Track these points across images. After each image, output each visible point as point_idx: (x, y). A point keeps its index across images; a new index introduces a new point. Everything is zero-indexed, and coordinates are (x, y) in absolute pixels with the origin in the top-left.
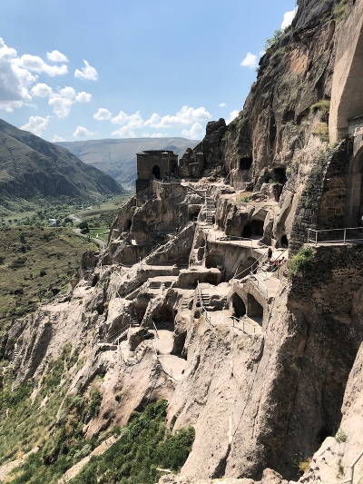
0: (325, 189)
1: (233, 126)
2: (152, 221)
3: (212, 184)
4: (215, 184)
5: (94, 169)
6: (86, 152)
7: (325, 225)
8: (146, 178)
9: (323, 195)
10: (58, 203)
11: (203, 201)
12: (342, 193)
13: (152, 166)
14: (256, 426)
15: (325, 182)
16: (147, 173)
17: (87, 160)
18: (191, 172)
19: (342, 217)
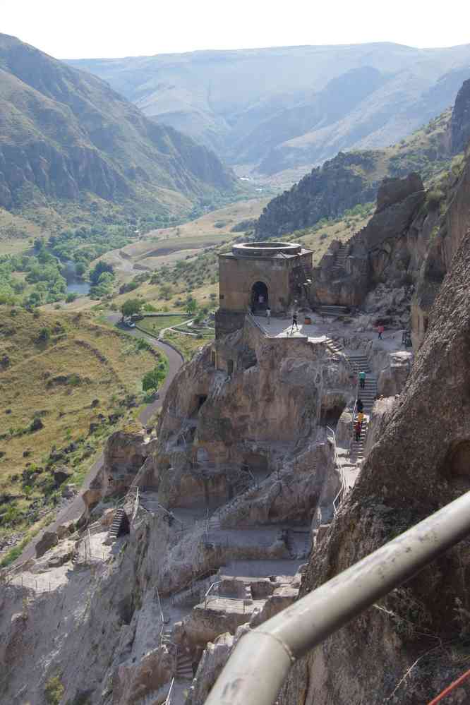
5: (170, 130)
6: (150, 84)
8: (238, 306)
10: (80, 219)
13: (251, 282)
16: (240, 299)
17: (154, 107)
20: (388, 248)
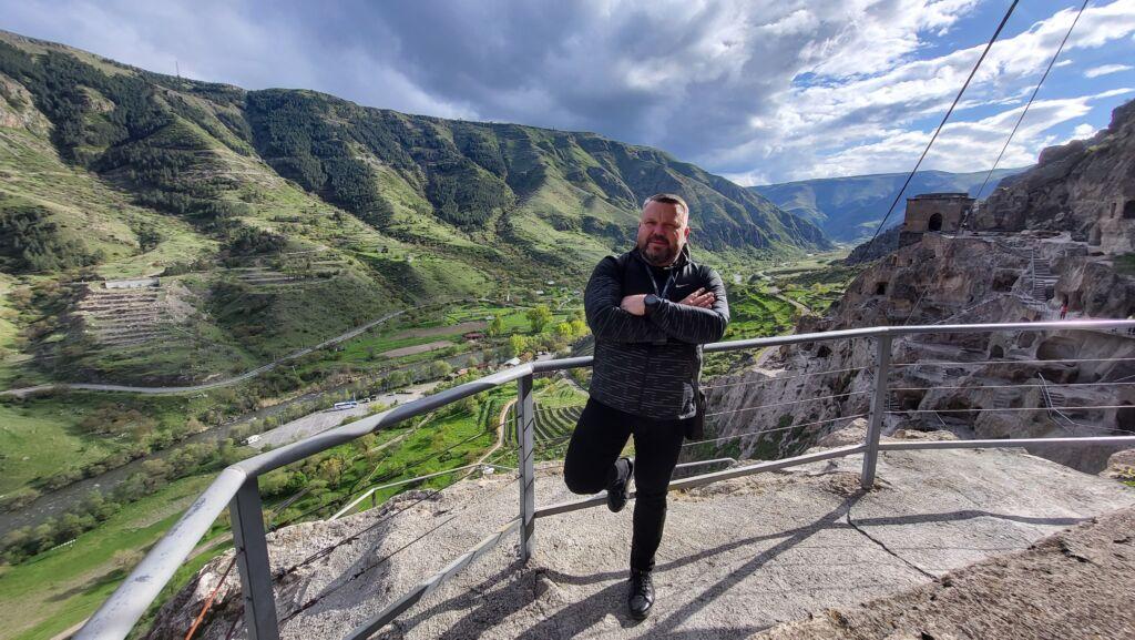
2: (924, 287)
3: (1044, 240)
4: (1054, 240)
5: (795, 217)
8: (917, 230)
11: (1024, 263)
13: (930, 213)
16: (920, 224)
17: (788, 207)
18: (999, 222)
20: (1047, 190)
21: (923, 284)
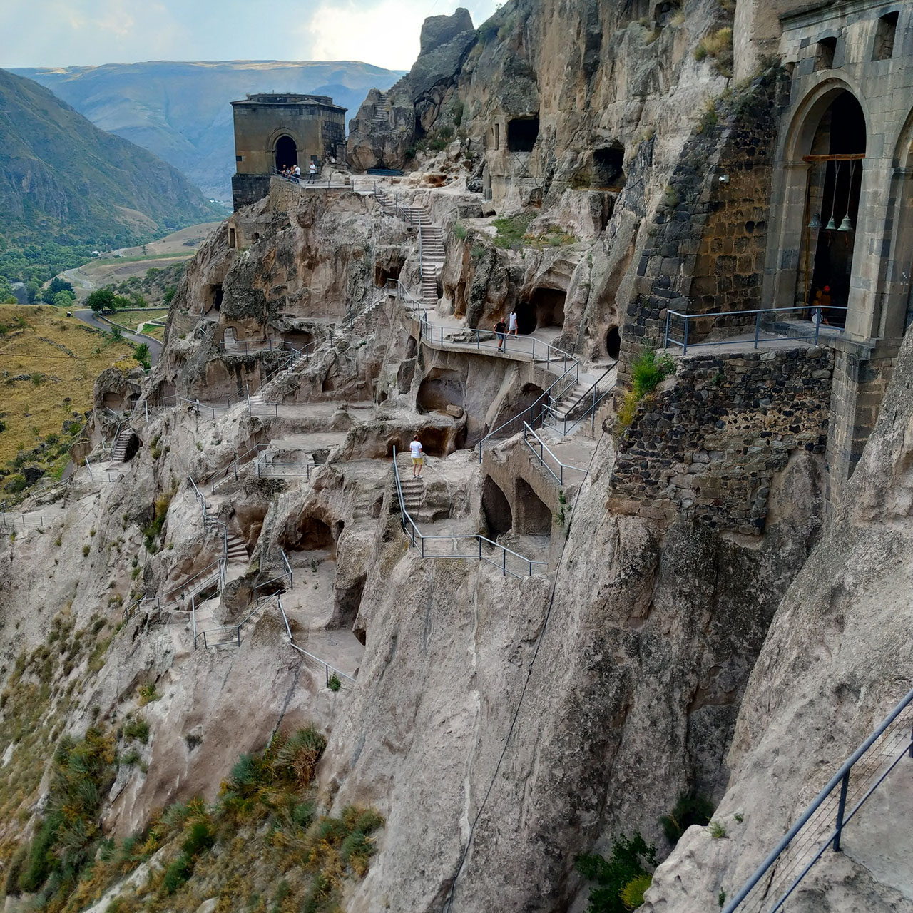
0: (715, 206)
1: (491, 30)
2: (278, 290)
3: (436, 190)
6: (101, 96)
7: (709, 300)
9: (707, 221)
10: (28, 239)
11: (412, 235)
12: (756, 218)
13: (275, 138)
14: (529, 801)
15: (715, 186)
18: (379, 154)
19: (753, 281)
21: (276, 284)
